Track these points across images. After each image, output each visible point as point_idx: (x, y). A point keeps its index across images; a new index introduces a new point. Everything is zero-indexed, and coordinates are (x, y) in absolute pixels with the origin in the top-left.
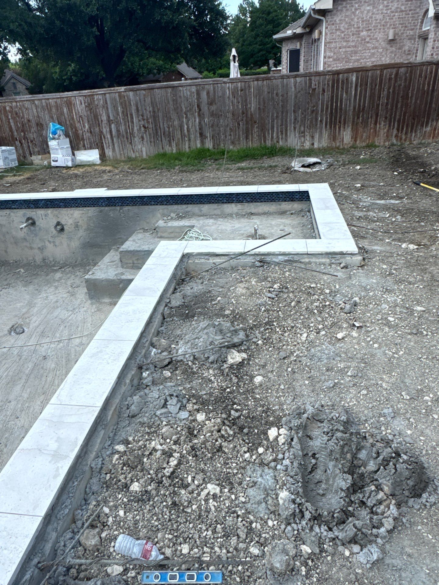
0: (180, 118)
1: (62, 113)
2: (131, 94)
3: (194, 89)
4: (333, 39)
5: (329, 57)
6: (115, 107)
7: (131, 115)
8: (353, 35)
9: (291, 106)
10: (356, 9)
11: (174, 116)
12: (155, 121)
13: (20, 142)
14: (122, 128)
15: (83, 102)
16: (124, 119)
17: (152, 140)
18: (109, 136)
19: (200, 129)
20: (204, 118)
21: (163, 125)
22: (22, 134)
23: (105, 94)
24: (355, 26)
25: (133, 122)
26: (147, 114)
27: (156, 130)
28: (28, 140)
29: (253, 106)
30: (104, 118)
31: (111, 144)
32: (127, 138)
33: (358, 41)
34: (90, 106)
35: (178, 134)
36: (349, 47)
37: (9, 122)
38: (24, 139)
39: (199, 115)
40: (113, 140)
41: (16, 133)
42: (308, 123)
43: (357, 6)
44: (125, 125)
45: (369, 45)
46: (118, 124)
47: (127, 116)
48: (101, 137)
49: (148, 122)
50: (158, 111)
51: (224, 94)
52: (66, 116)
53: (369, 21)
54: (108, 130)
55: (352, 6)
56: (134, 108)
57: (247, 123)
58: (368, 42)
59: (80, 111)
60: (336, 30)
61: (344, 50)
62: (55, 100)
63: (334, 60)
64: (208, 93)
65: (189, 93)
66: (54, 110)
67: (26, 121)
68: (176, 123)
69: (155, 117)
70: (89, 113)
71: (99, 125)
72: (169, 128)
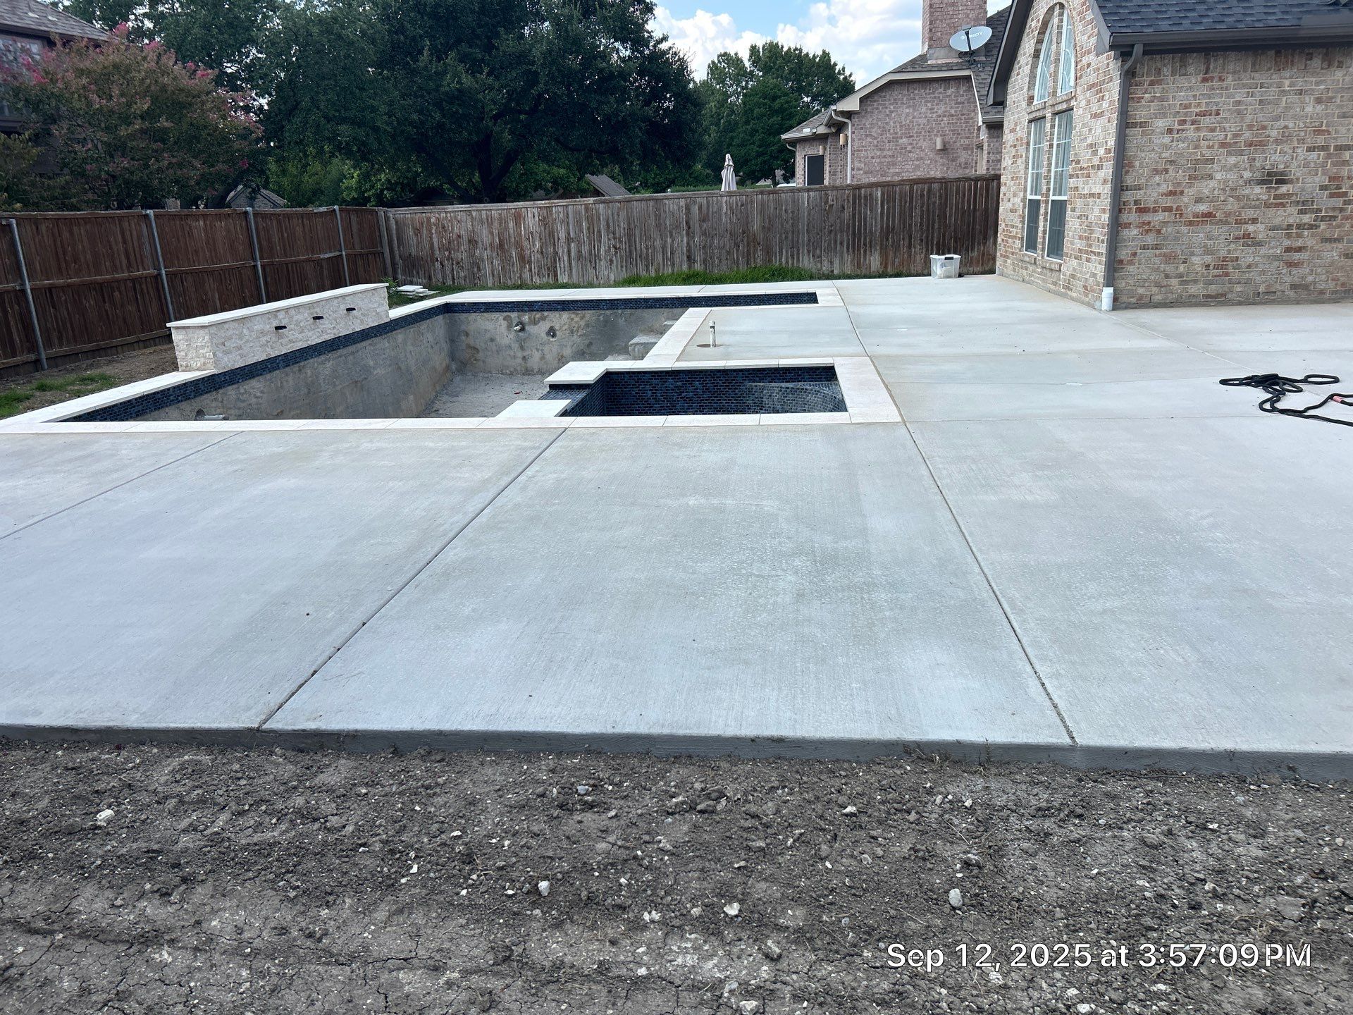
0: (663, 238)
1: (506, 228)
2: (602, 206)
3: (682, 203)
4: (863, 147)
5: (858, 169)
6: (578, 223)
7: (599, 232)
8: (889, 142)
9: (803, 226)
10: (891, 112)
11: (654, 233)
12: (630, 240)
13: (441, 264)
14: (585, 249)
15: (536, 214)
16: (588, 237)
17: (624, 263)
18: (566, 258)
19: (688, 251)
20: (694, 237)
21: (640, 246)
22: (447, 253)
23: (567, 206)
24: (892, 131)
25: (600, 242)
26: (620, 232)
27: (630, 251)
28: (452, 260)
29: (756, 226)
30: (563, 235)
31: (567, 269)
32: (590, 261)
34: (544, 221)
35: (659, 258)
36: (884, 157)
37: (431, 238)
38: (448, 260)
39: (688, 234)
40: (570, 264)
41: (437, 252)
42: (824, 245)
43: (892, 107)
44: (589, 244)
45: (911, 155)
46: (580, 243)
47: (594, 233)
48: (555, 260)
49: (621, 242)
50: (635, 227)
51: (720, 208)
52: (511, 231)
53: (909, 126)
54: (566, 250)
55: (886, 108)
56: (603, 223)
57: (748, 244)
58: (910, 152)
59: (531, 225)
60: (867, 135)
61: (878, 160)
62: (500, 212)
63: (866, 173)
64: (700, 208)
65: (676, 208)
67: (455, 236)
68: (658, 243)
69: (630, 236)
70: (543, 229)
71: (554, 245)
72: (647, 249)
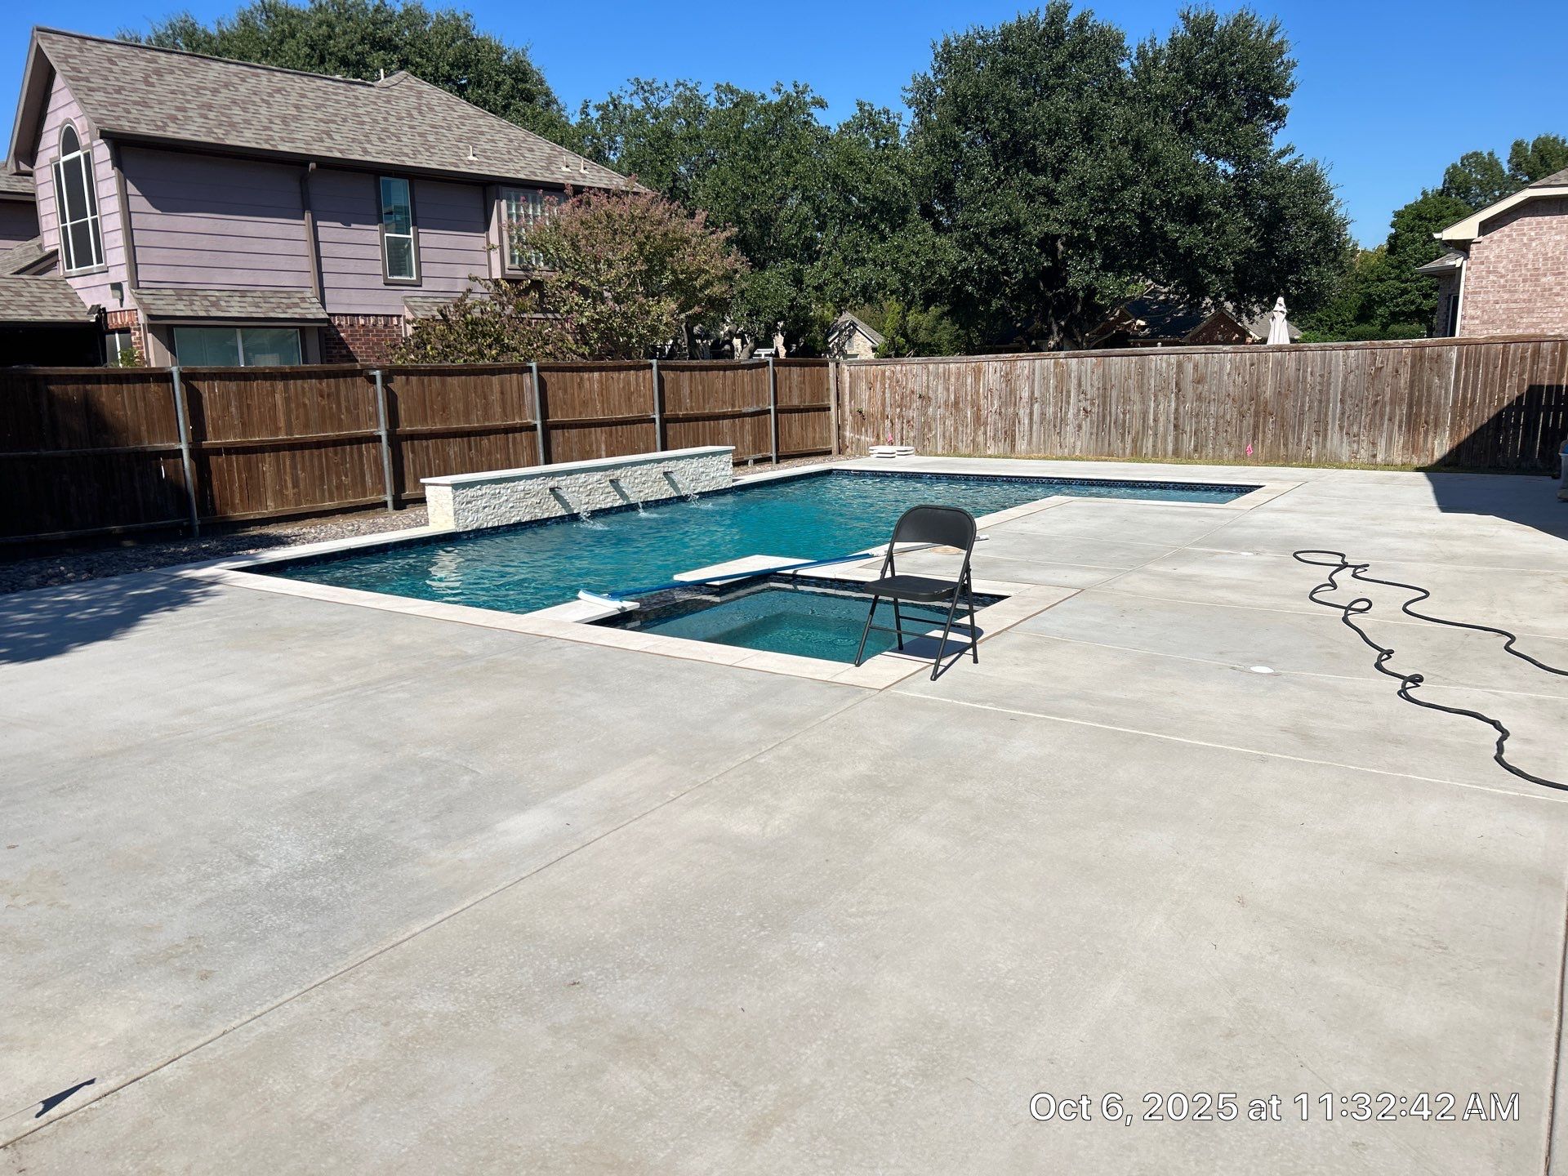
1: (964, 384)
2: (1074, 361)
3: (1174, 359)
6: (1045, 380)
7: (1069, 392)
9: (1336, 392)
11: (1135, 396)
12: (1104, 403)
13: (891, 421)
14: (1050, 410)
15: (998, 370)
16: (1055, 397)
17: (1095, 430)
18: (1026, 422)
19: (1176, 419)
20: (1184, 402)
21: (1116, 409)
23: (1034, 360)
24: (1530, 267)
25: (1068, 403)
26: (1092, 392)
27: (1104, 416)
28: (903, 418)
29: (1268, 391)
30: (1026, 394)
31: (1027, 434)
32: (1055, 426)
33: (1534, 291)
34: (1007, 378)
35: (1137, 424)
36: (1515, 302)
37: (884, 393)
38: (899, 418)
39: (1177, 398)
40: (1031, 428)
41: (888, 409)
42: (1365, 420)
43: (1533, 234)
44: (1056, 405)
45: (1559, 299)
46: (1044, 405)
47: (1062, 393)
48: (1014, 422)
50: (1112, 388)
51: (1221, 369)
52: (969, 388)
53: (1558, 259)
54: (1028, 411)
55: (1524, 234)
56: (1074, 381)
57: (1257, 414)
58: (1557, 295)
59: (991, 382)
60: (1489, 272)
61: (1504, 306)
62: (958, 365)
63: (1484, 323)
64: (1196, 367)
65: (1164, 365)
66: (953, 380)
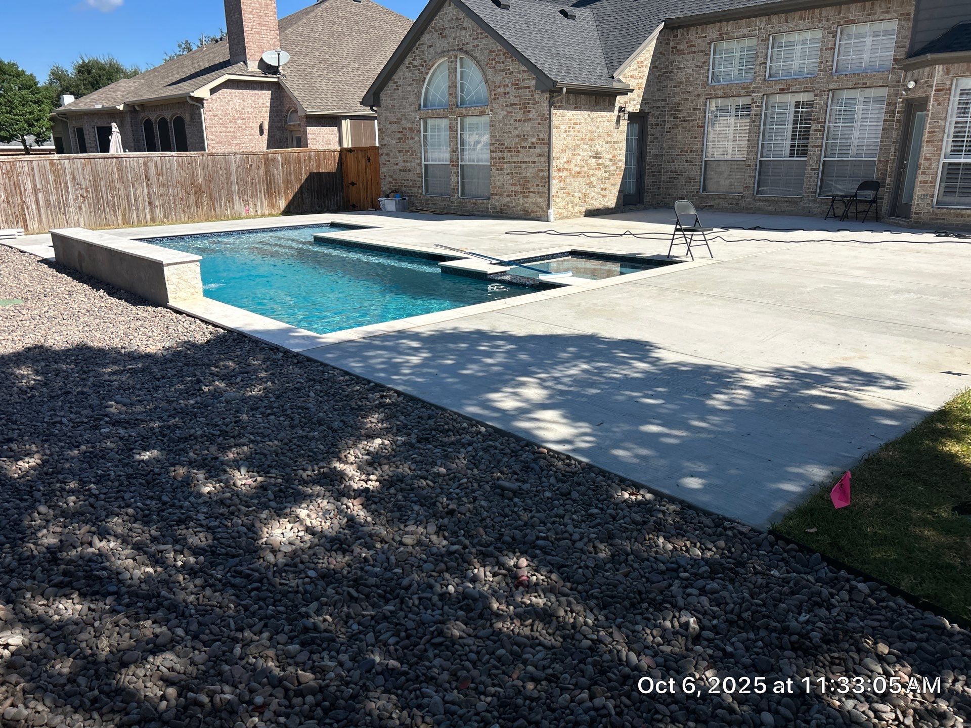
0: (126, 188)
2: (66, 162)
3: (141, 160)
4: (213, 124)
5: (212, 140)
6: (44, 175)
7: (66, 184)
8: (230, 122)
9: (233, 179)
10: (228, 101)
11: (119, 185)
12: (96, 190)
14: (53, 198)
16: (56, 188)
17: (92, 209)
18: (34, 207)
19: (149, 198)
20: (152, 188)
21: (106, 194)
23: (31, 161)
24: (231, 115)
25: (68, 192)
26: (87, 183)
27: (98, 199)
29: (200, 178)
30: (29, 187)
31: (35, 216)
32: (60, 209)
33: (235, 127)
34: (9, 173)
35: (124, 203)
36: (229, 132)
39: (147, 185)
40: (39, 212)
43: (228, 98)
44: (57, 194)
45: (245, 132)
46: (47, 193)
47: (60, 184)
48: (23, 208)
49: (87, 191)
50: (100, 180)
51: (172, 166)
53: (241, 112)
54: (33, 199)
55: (224, 98)
56: (69, 178)
57: (196, 192)
58: (245, 129)
60: (214, 116)
61: (225, 134)
64: (155, 165)
65: (134, 164)
68: (122, 192)
69: (96, 188)
70: (7, 181)
71: (21, 194)
72: (113, 197)
